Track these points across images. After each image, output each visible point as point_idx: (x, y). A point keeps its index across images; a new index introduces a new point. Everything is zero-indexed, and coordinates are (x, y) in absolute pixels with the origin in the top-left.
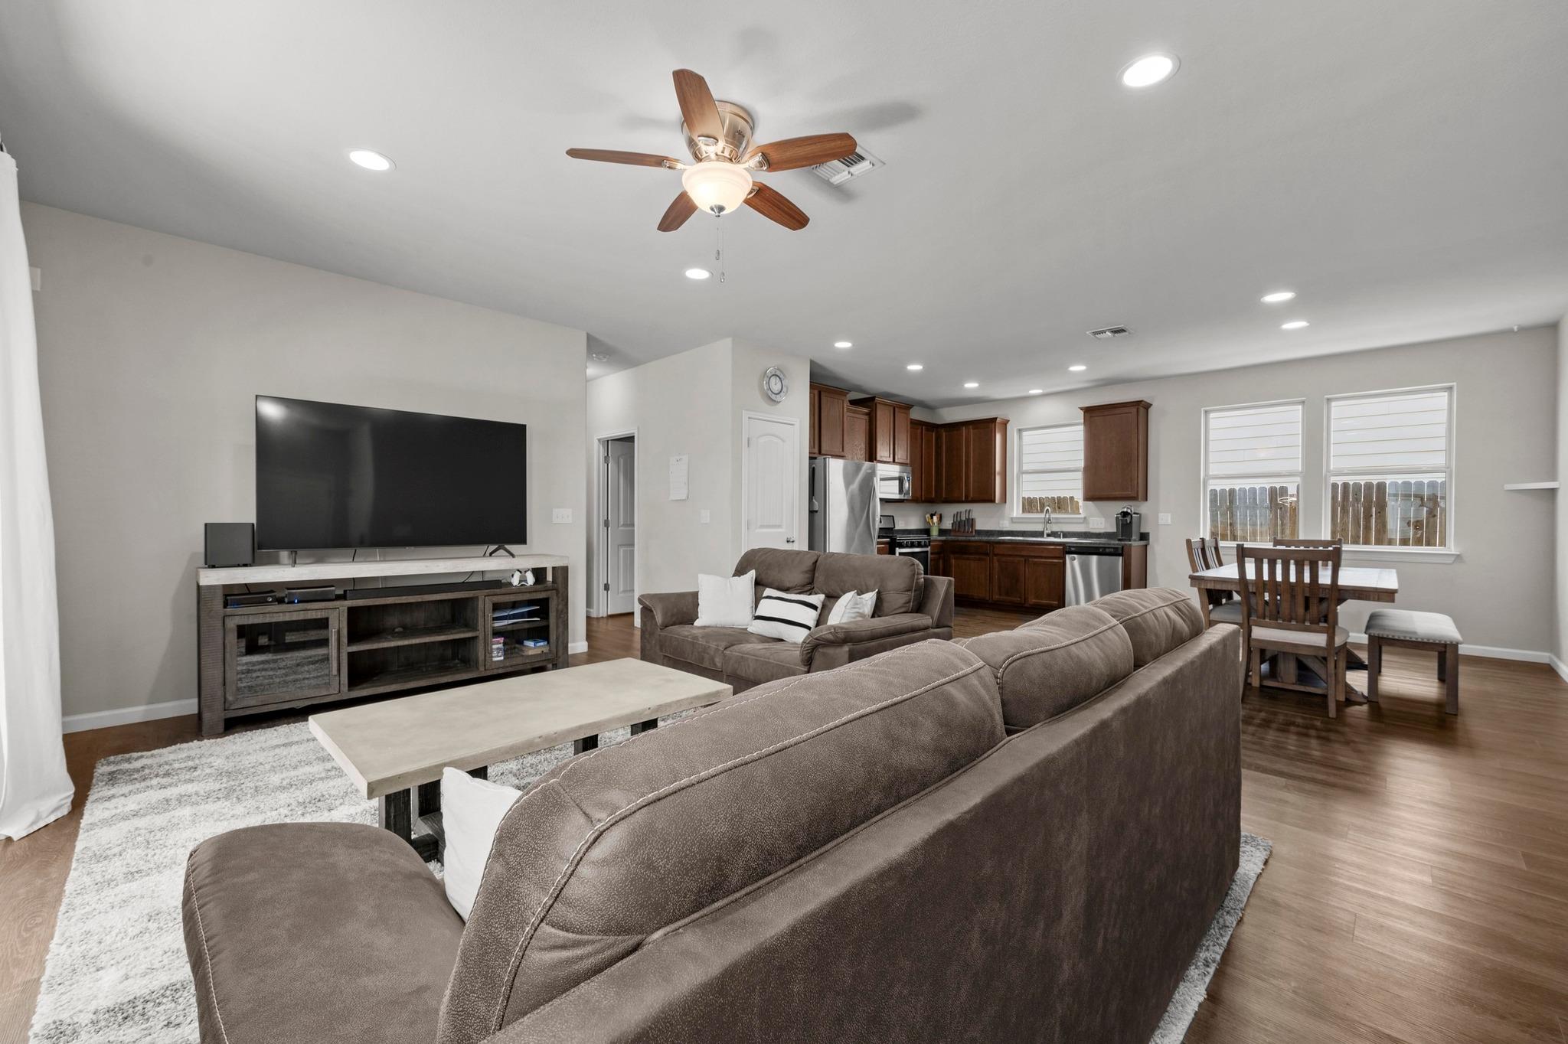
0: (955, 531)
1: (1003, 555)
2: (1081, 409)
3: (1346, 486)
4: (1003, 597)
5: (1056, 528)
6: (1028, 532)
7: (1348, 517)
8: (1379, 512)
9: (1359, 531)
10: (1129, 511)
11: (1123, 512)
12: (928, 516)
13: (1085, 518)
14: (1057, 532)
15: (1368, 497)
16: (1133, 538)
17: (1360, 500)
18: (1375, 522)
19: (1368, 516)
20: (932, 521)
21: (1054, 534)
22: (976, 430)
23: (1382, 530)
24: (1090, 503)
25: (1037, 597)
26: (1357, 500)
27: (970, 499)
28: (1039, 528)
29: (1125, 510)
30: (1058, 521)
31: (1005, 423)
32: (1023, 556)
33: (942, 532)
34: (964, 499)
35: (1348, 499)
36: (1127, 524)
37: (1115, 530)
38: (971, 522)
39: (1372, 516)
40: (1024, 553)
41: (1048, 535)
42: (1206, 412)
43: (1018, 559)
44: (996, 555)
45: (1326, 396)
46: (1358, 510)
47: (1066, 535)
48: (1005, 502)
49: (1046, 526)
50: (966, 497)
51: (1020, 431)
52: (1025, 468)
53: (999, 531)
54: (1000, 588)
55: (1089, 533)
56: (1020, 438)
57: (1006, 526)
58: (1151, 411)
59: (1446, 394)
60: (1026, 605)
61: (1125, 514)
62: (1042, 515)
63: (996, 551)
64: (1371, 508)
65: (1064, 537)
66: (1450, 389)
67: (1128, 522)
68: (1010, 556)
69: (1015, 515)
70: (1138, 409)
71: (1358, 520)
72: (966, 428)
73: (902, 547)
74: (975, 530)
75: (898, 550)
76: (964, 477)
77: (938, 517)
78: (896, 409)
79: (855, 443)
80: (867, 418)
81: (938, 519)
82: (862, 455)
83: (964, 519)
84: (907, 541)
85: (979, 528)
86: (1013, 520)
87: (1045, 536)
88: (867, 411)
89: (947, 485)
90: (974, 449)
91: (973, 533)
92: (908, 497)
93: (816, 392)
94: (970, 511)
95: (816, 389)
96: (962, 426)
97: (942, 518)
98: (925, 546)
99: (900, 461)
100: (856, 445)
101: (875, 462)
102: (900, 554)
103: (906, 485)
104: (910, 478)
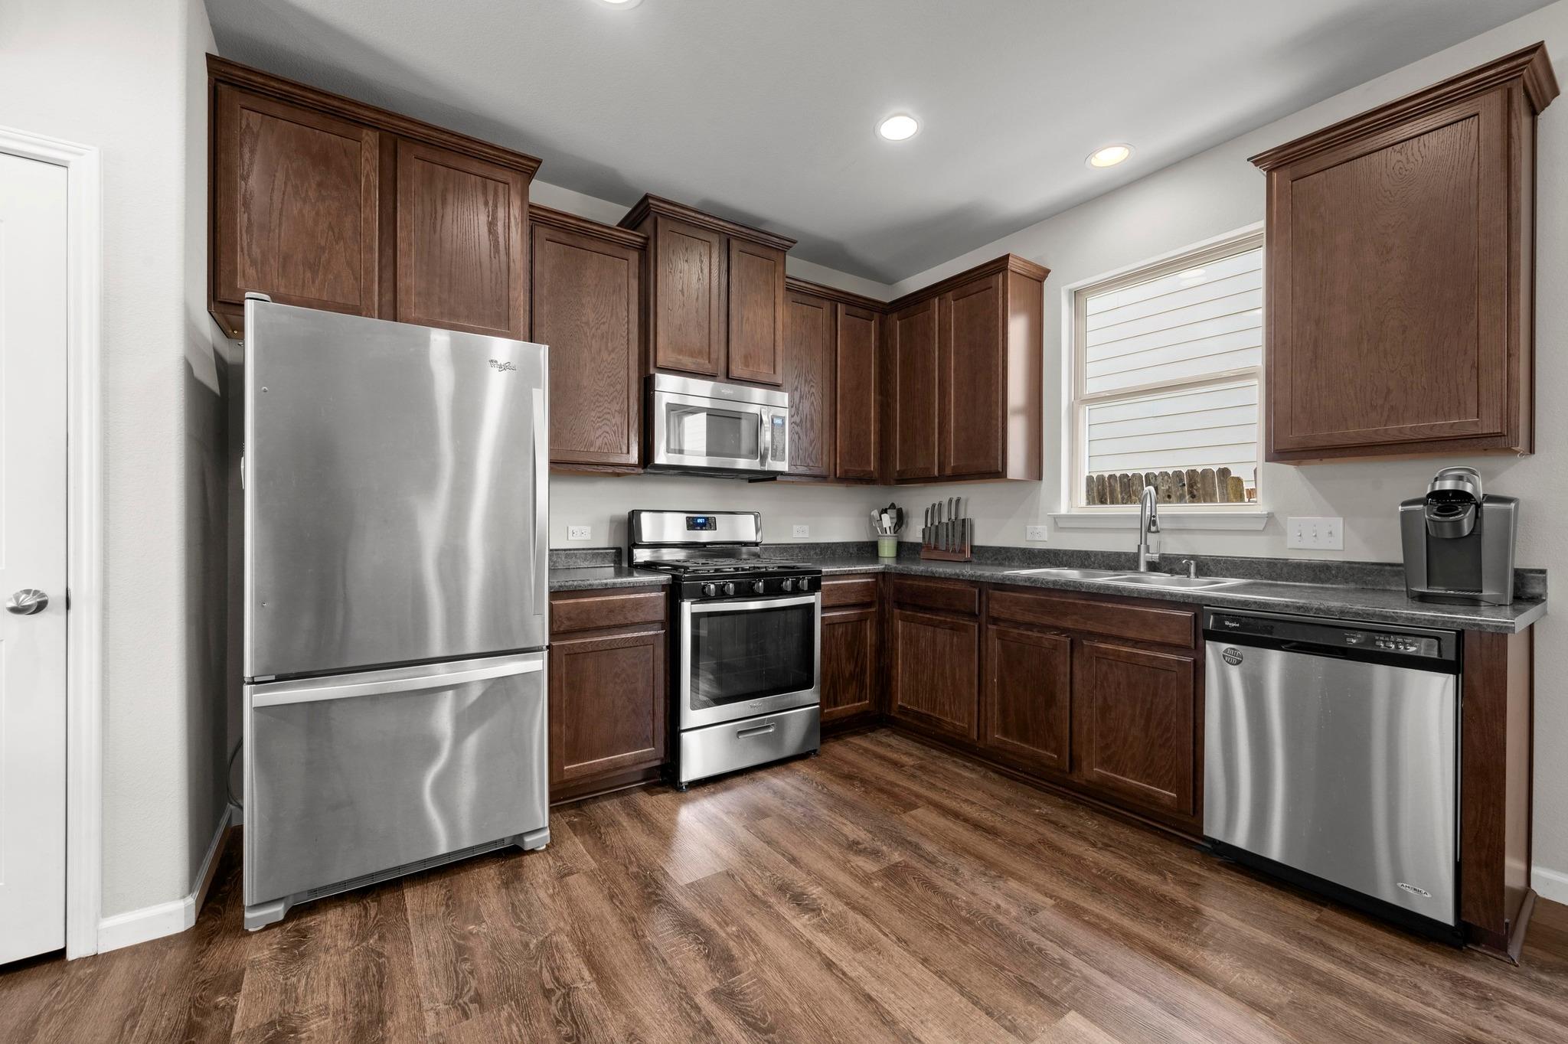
0: (928, 547)
1: (1017, 624)
2: (1257, 161)
4: (1012, 742)
5: (1174, 546)
6: (1096, 554)
10: (1469, 488)
11: (1438, 496)
12: (875, 513)
13: (1270, 516)
14: (1178, 558)
16: (1487, 592)
20: (881, 526)
21: (1164, 564)
24: (1288, 471)
25: (1104, 763)
27: (948, 472)
28: (1127, 544)
29: (1449, 485)
30: (1181, 526)
31: (1038, 277)
32: (1063, 631)
33: (904, 549)
34: (936, 473)
36: (1459, 539)
37: (1398, 557)
38: (964, 527)
40: (1068, 623)
41: (1153, 567)
43: (1051, 636)
44: (995, 621)
47: (1205, 567)
48: (1040, 478)
49: (1144, 540)
50: (941, 468)
51: (1077, 295)
52: (1092, 387)
53: (1024, 551)
54: (1004, 712)
55: (1286, 563)
56: (1079, 313)
57: (1042, 538)
60: (1075, 778)
61: (1447, 502)
62: (1134, 509)
63: (996, 609)
67: (1466, 531)
68: (1030, 626)
69: (1063, 509)
72: (939, 299)
73: (705, 598)
74: (972, 547)
75: (688, 608)
76: (936, 420)
77: (895, 515)
78: (733, 242)
79: (584, 319)
80: (634, 256)
81: (895, 521)
82: (613, 351)
83: (945, 520)
84: (722, 582)
85: (980, 540)
86: (1060, 525)
87: (1143, 568)
88: (634, 237)
89: (904, 440)
90: (957, 346)
91: (968, 555)
92: (783, 466)
93: (370, 137)
94: (958, 500)
95: (372, 126)
96: (935, 297)
97: (901, 519)
98: (796, 591)
99: (746, 375)
100: (587, 323)
101: (652, 371)
102: (696, 617)
103: (766, 437)
104: (783, 419)
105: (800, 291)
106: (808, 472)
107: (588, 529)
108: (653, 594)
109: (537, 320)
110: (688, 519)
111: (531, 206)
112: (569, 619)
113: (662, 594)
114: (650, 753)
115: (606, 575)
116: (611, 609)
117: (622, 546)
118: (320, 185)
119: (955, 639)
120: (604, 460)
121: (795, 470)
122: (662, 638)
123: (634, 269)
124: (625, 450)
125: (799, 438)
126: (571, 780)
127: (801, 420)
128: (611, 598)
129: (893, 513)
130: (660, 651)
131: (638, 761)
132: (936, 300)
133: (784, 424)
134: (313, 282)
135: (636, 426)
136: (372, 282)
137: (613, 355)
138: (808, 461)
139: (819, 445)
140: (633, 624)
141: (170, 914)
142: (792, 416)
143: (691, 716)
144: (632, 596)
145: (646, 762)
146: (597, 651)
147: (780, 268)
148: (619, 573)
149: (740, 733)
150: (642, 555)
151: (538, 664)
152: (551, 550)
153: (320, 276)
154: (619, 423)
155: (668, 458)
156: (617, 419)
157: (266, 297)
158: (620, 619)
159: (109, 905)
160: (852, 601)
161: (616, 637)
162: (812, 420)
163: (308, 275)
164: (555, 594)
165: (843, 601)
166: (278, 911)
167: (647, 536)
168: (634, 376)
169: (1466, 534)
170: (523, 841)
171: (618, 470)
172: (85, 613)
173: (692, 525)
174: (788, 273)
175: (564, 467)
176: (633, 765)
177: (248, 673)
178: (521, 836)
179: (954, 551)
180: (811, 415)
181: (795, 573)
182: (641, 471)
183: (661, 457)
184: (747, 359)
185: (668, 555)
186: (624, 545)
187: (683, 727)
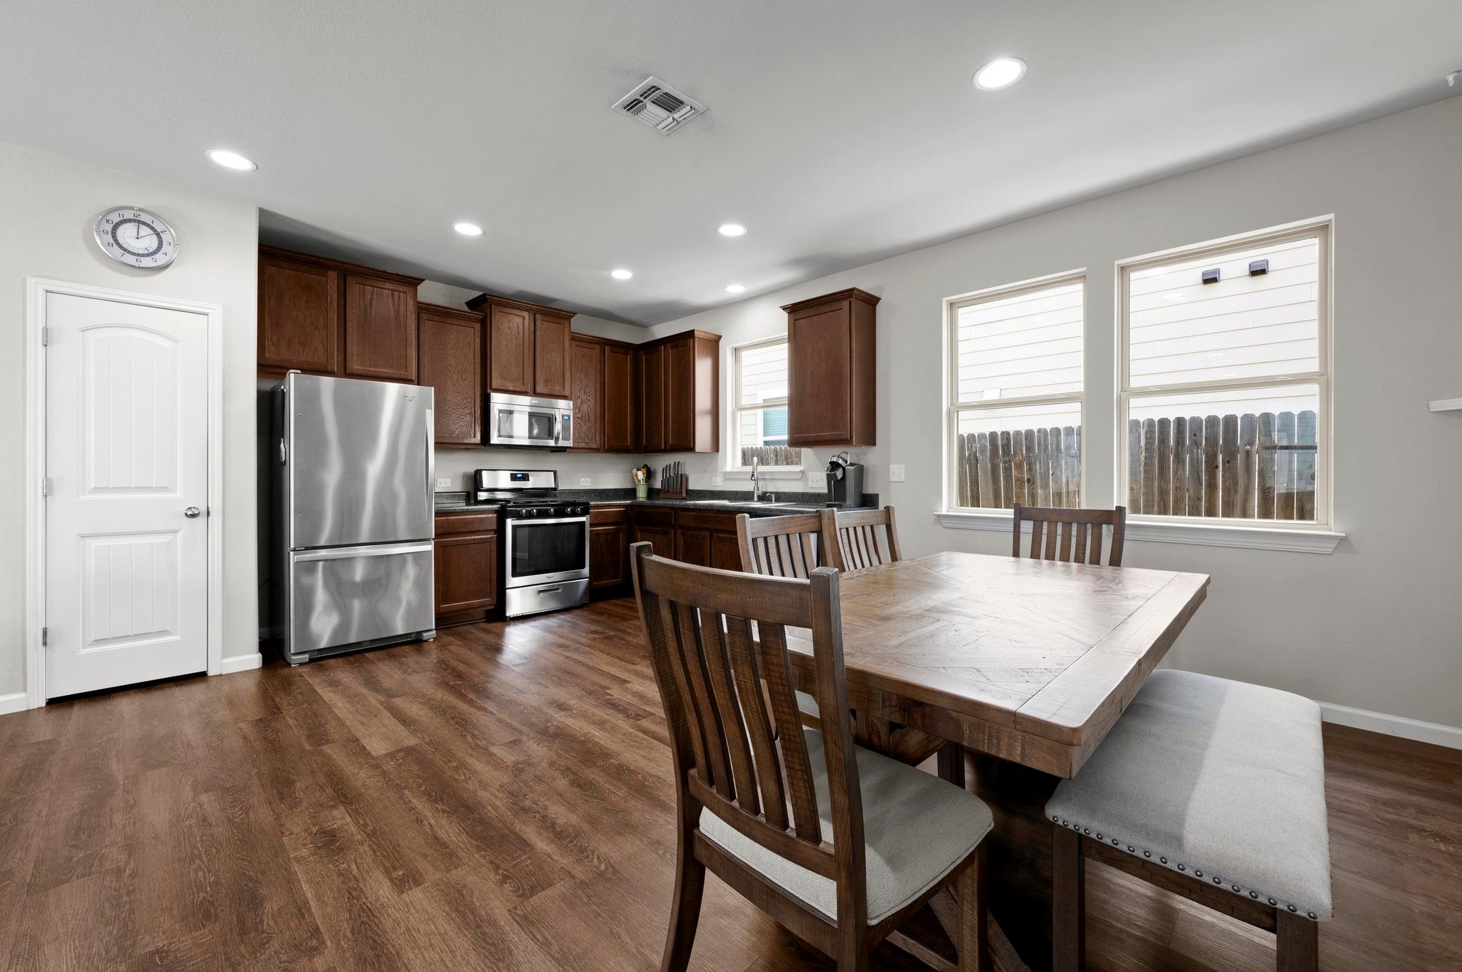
0: (664, 490)
1: (688, 527)
2: (784, 308)
3: (1180, 422)
5: (771, 487)
6: (740, 492)
7: (1184, 468)
8: (1228, 462)
9: (1199, 491)
10: (841, 461)
11: (832, 463)
12: (635, 470)
13: (802, 472)
14: (770, 493)
15: (1212, 440)
17: (1201, 444)
18: (1223, 476)
19: (1212, 467)
20: (638, 478)
21: (763, 497)
22: (674, 350)
23: (1232, 491)
24: (808, 450)
26: (1196, 444)
27: (669, 447)
28: (748, 486)
29: (835, 459)
30: (774, 477)
31: (713, 344)
32: (708, 530)
33: (651, 492)
34: (663, 448)
35: (1184, 442)
36: (838, 480)
38: (683, 479)
39: (1217, 467)
40: (710, 525)
41: (759, 498)
42: (952, 304)
43: (703, 533)
44: (681, 527)
45: (1118, 262)
46: (1198, 462)
47: (779, 498)
48: (718, 451)
49: (757, 484)
50: (665, 443)
51: (736, 351)
52: (744, 402)
53: (711, 492)
55: (808, 494)
56: (737, 359)
57: (719, 484)
58: (880, 308)
59: (1316, 241)
61: (834, 466)
63: (682, 521)
64: (1215, 456)
65: (777, 501)
66: (1324, 229)
68: (695, 529)
69: (729, 468)
70: (850, 302)
71: (1198, 475)
72: (665, 347)
73: (520, 517)
74: (687, 490)
75: (510, 523)
76: (663, 417)
77: (645, 472)
78: (538, 316)
79: (449, 363)
80: (478, 326)
81: (645, 475)
82: (465, 380)
83: (672, 475)
84: (530, 509)
85: (691, 487)
86: (727, 477)
87: (756, 499)
88: (478, 315)
89: (647, 427)
90: (672, 376)
91: (684, 495)
92: (570, 443)
93: (332, 275)
94: (679, 463)
95: (334, 269)
96: (661, 345)
97: (650, 475)
98: (574, 514)
99: (546, 391)
100: (450, 365)
101: (489, 391)
102: (514, 527)
103: (558, 427)
104: (569, 417)
105: (581, 340)
106: (587, 447)
107: (450, 481)
108: (490, 515)
109: (421, 364)
110: (511, 474)
111: (419, 303)
112: (443, 527)
113: (495, 515)
114: (488, 601)
115: (461, 506)
116: (466, 522)
117: (470, 491)
118: (307, 301)
119: (664, 540)
120: (460, 441)
121: (577, 445)
122: (495, 539)
123: (478, 334)
124: (473, 435)
125: (581, 427)
126: (445, 613)
127: (582, 416)
128: (466, 517)
129: (644, 470)
130: (494, 546)
131: (481, 606)
132: (663, 347)
133: (569, 418)
134: (303, 352)
135: (479, 422)
136: (334, 350)
137: (466, 382)
138: (587, 440)
139: (593, 430)
140: (479, 531)
141: (252, 659)
142: (576, 414)
143: (512, 581)
144: (478, 516)
145: (486, 606)
146: (458, 544)
147: (567, 329)
148: (468, 504)
149: (540, 592)
150: (482, 496)
151: (430, 547)
152: (436, 493)
153: (307, 349)
154: (469, 420)
155: (499, 440)
156: (468, 418)
157: (299, 372)
158: (471, 528)
159: (226, 652)
160: (611, 521)
161: (469, 538)
162: (589, 416)
163: (301, 348)
164: (438, 514)
165: (605, 521)
166: (306, 657)
167: (486, 485)
168: (478, 393)
169: (839, 478)
170: (422, 635)
171: (468, 447)
172: (216, 519)
173: (514, 478)
174: (572, 330)
175: (442, 446)
176: (479, 607)
177: (292, 546)
178: (420, 633)
179: (676, 493)
180: (589, 413)
181: (574, 504)
182: (482, 447)
183: (495, 440)
184: (547, 382)
185: (500, 495)
186: (472, 490)
187: (507, 587)
